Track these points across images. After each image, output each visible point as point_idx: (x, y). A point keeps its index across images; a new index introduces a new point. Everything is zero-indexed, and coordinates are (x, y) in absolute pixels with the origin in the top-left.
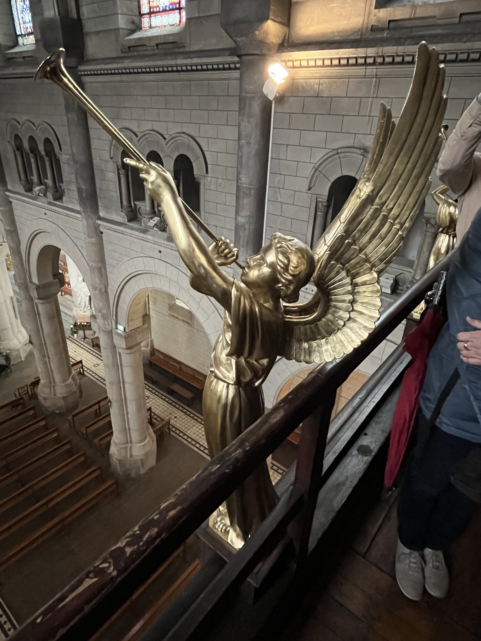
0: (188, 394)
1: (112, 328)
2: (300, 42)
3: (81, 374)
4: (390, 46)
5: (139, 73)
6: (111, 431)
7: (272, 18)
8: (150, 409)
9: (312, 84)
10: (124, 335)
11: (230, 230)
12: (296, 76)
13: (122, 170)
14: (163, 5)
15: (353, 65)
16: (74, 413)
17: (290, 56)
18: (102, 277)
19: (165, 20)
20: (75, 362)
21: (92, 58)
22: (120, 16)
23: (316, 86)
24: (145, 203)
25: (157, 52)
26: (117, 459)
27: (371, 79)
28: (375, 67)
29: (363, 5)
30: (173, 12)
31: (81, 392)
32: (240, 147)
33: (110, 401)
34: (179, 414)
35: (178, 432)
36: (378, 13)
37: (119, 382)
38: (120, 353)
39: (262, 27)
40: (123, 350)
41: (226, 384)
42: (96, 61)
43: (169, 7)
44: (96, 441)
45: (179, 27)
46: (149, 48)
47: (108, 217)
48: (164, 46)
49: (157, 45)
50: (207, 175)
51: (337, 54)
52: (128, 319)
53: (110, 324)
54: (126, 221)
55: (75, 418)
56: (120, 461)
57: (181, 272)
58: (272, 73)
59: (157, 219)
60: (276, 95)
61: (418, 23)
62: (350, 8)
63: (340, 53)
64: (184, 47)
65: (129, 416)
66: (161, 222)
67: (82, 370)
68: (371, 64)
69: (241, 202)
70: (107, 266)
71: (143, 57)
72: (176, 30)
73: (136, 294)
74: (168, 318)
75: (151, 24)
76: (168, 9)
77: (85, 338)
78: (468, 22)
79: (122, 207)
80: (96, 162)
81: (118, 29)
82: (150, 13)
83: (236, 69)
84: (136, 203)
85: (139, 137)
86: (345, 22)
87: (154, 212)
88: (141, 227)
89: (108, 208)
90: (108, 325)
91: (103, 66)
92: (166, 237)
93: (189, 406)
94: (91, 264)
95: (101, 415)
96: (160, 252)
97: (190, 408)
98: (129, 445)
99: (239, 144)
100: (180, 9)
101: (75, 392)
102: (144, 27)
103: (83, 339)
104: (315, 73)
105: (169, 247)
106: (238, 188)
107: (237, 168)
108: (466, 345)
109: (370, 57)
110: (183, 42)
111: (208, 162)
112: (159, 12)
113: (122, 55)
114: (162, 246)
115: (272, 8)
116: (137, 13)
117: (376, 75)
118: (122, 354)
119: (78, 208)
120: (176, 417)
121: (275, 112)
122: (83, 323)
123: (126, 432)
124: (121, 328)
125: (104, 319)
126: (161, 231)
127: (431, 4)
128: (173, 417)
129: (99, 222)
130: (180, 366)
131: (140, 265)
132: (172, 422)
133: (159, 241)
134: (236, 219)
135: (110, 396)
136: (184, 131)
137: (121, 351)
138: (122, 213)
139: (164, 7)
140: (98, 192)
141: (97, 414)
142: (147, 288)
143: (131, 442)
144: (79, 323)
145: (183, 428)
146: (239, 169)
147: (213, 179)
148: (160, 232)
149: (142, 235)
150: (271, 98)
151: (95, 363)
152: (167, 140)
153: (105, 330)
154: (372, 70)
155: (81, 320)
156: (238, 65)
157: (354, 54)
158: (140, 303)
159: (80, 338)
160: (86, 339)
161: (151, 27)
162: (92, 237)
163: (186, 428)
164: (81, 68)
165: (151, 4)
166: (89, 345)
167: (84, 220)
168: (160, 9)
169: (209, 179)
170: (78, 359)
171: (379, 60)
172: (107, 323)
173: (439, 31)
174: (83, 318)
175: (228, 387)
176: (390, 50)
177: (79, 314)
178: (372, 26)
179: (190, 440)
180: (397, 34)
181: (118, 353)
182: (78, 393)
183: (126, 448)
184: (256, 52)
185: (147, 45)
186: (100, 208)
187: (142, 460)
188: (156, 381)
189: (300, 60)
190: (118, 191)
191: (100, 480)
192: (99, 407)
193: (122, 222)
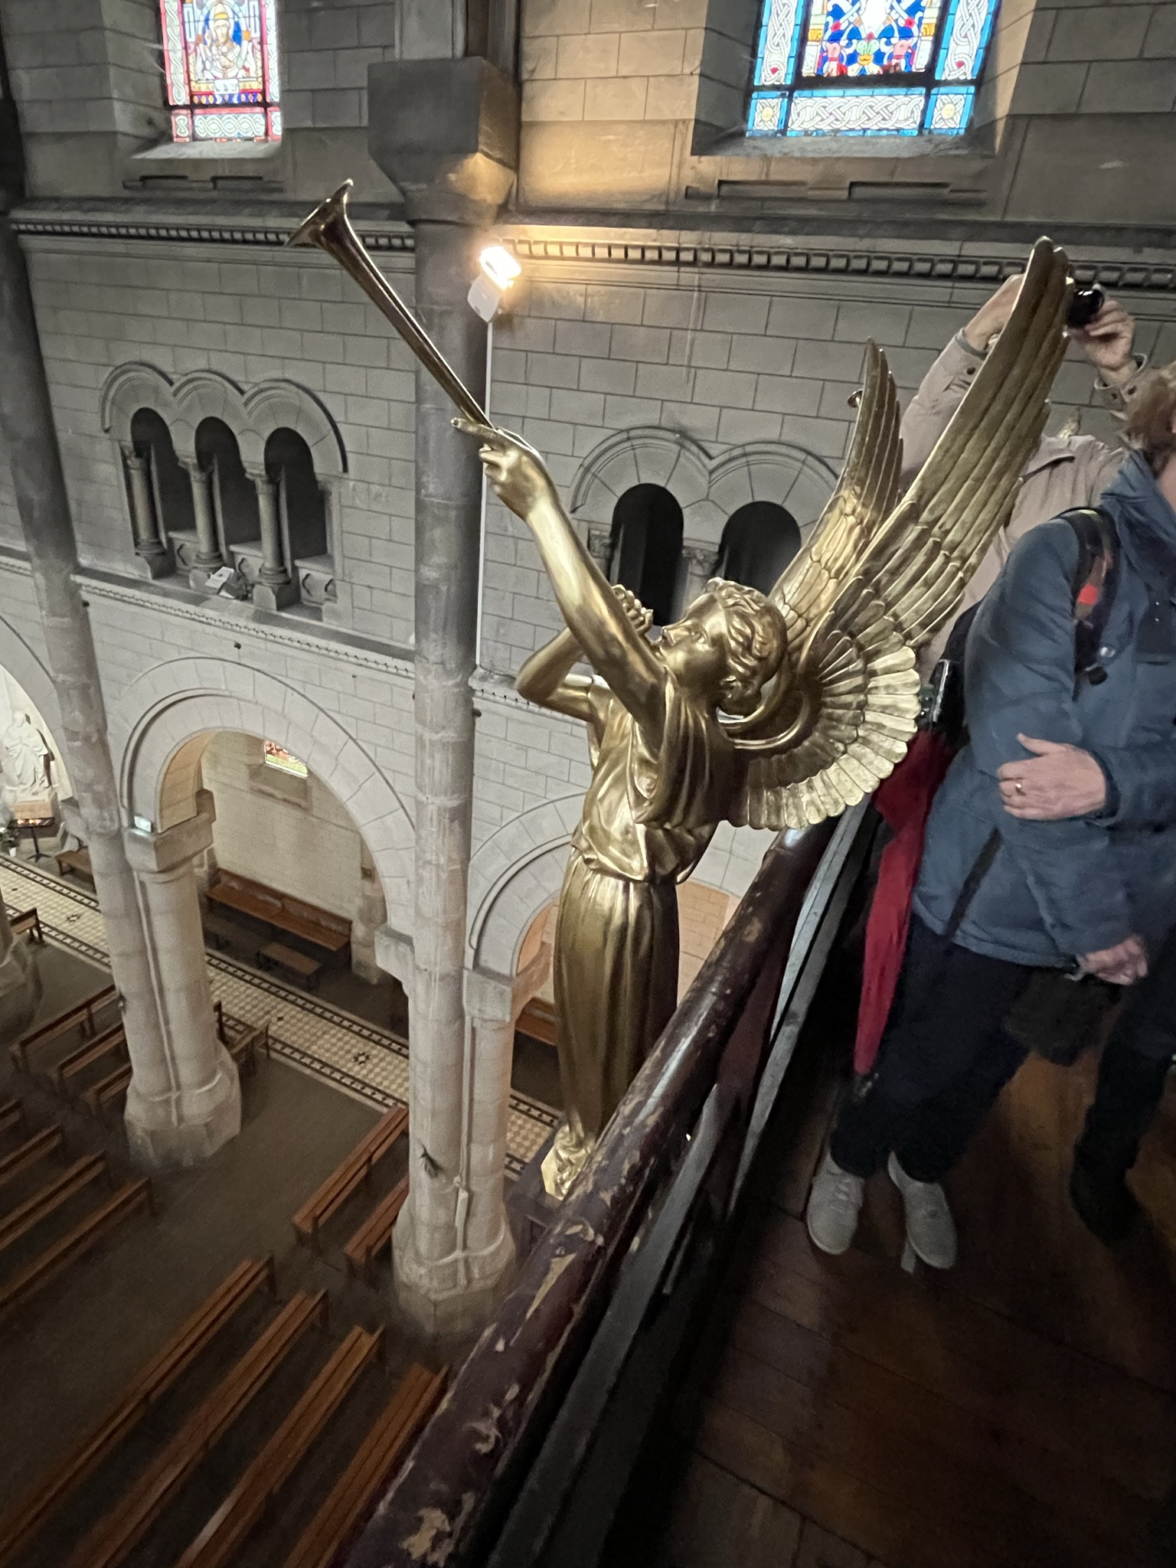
0: (307, 966)
1: (121, 825)
2: (541, 204)
3: (36, 942)
4: (724, 231)
5: (170, 239)
6: (126, 1066)
7: (486, 150)
8: (218, 1007)
9: (571, 293)
10: (152, 839)
11: (404, 595)
12: (537, 275)
13: (133, 459)
14: (223, 92)
15: (652, 262)
16: (26, 1035)
17: (525, 232)
18: (92, 707)
19: (230, 126)
20: (17, 915)
21: (48, 193)
22: (117, 106)
23: (580, 300)
24: (196, 535)
25: (215, 194)
26: (144, 1130)
27: (690, 293)
28: (696, 270)
29: (668, 145)
30: (248, 109)
31: (38, 984)
32: (421, 418)
33: (121, 998)
34: (289, 1010)
35: (287, 1051)
36: (697, 165)
37: (143, 952)
38: (142, 884)
39: (462, 166)
40: (152, 876)
41: (621, 883)
42: (58, 201)
43: (239, 98)
44: (89, 1095)
45: (263, 147)
46: (194, 185)
47: (102, 566)
48: (232, 184)
49: (215, 179)
50: (346, 476)
51: (622, 237)
52: (161, 802)
53: (116, 818)
54: (150, 575)
55: (31, 1047)
56: (152, 1134)
57: (290, 691)
58: (488, 264)
59: (226, 572)
60: (496, 312)
61: (776, 192)
62: (642, 148)
63: (627, 236)
64: (281, 190)
65: (173, 1027)
66: (239, 578)
67: (36, 933)
68: (687, 264)
69: (428, 535)
70: (103, 682)
71: (181, 204)
72: (259, 150)
73: (182, 744)
74: (249, 797)
75: (194, 132)
76: (235, 101)
77: (38, 856)
78: (866, 200)
79: (137, 544)
80: (65, 436)
81: (115, 133)
82: (192, 107)
83: (404, 248)
84: (172, 534)
85: (177, 385)
86: (634, 174)
87: (220, 556)
88: (188, 590)
89: (99, 547)
90: (112, 820)
91: (79, 216)
92: (253, 611)
93: (309, 990)
94: (61, 678)
95: (94, 1034)
96: (238, 646)
97: (314, 995)
98: (174, 1095)
99: (418, 410)
100: (265, 105)
101: (24, 985)
102: (177, 136)
103: (33, 860)
104: (576, 271)
105: (261, 634)
106: (420, 506)
107: (416, 461)
108: (1019, 786)
109: (688, 249)
110: (279, 179)
111: (347, 448)
112: (215, 106)
113: (126, 194)
114: (242, 633)
115: (484, 127)
116: (159, 103)
117: (699, 286)
118: (148, 885)
119: (21, 546)
120: (280, 1019)
121: (494, 348)
122: (31, 822)
123: (167, 1066)
124: (143, 824)
125: (101, 807)
126: (237, 598)
127: (797, 159)
128: (274, 1019)
129: (79, 579)
130: (283, 905)
131: (188, 677)
132: (273, 1030)
133: (233, 622)
134: (417, 571)
135: (121, 986)
136: (287, 376)
137: (145, 877)
138: (139, 558)
139: (227, 98)
140: (73, 507)
141: (87, 1031)
142: (206, 729)
143: (179, 1087)
144: (20, 822)
145: (301, 1041)
146: (421, 464)
147: (360, 484)
148: (235, 601)
149: (191, 608)
150: (486, 316)
151: (69, 914)
152: (246, 396)
153: (103, 831)
154: (690, 276)
155: (27, 815)
156: (409, 242)
157: (655, 240)
158: (188, 766)
159: (25, 857)
160: (42, 860)
161: (194, 138)
162: (63, 616)
163: (307, 1040)
164: (18, 214)
165: (195, 87)
166: (52, 872)
167: (38, 575)
168: (215, 100)
169: (351, 484)
170: (26, 908)
171: (706, 257)
172: (106, 814)
173: (812, 212)
174: (31, 810)
175: (626, 889)
176: (723, 239)
177: (19, 800)
178: (687, 188)
179: (317, 1066)
180: (735, 209)
181: (137, 884)
182: (31, 988)
183: (167, 1102)
184: (449, 219)
185: (190, 178)
186: (80, 546)
187: (206, 1125)
188: (228, 943)
189: (546, 243)
190: (127, 508)
191: (105, 1185)
192: (90, 1018)
193: (138, 578)
